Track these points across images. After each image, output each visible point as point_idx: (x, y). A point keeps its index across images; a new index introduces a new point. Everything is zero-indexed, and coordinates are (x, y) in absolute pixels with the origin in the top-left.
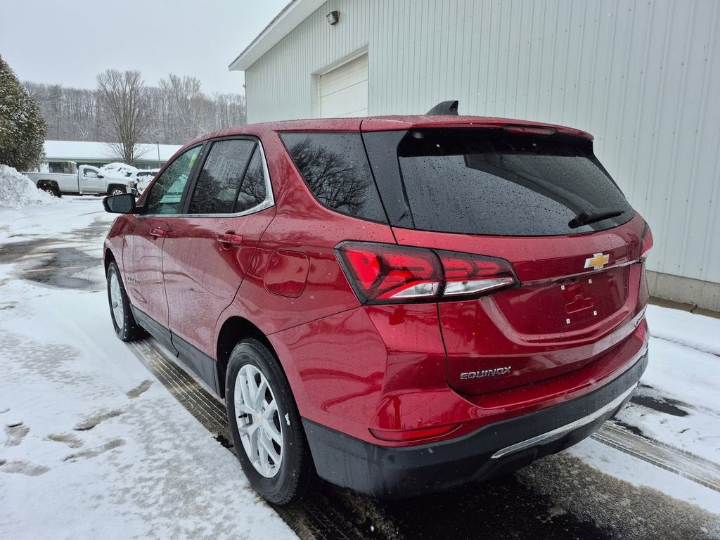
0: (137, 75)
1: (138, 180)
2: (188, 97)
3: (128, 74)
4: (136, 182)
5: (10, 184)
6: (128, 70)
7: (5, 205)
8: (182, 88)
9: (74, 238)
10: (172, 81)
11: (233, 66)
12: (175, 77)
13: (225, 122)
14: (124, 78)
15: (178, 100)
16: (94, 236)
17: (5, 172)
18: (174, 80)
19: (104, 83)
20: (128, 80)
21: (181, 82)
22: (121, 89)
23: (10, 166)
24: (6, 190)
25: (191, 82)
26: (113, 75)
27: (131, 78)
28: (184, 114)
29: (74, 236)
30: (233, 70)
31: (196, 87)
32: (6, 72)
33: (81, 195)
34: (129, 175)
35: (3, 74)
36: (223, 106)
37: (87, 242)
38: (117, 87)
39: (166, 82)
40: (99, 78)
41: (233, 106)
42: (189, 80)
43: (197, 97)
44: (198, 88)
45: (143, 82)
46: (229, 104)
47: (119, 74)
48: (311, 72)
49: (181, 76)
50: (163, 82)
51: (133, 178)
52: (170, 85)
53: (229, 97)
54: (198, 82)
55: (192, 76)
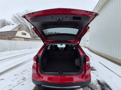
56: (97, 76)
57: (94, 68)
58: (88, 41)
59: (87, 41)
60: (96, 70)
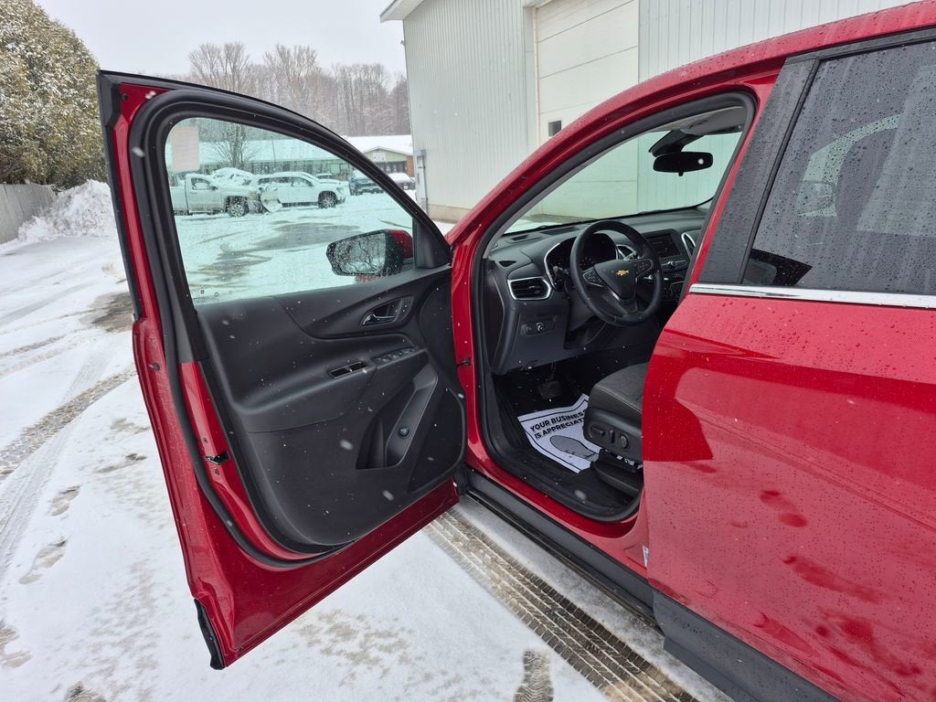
0: (239, 48)
1: (260, 189)
2: (302, 74)
3: (228, 48)
4: (259, 192)
5: (103, 205)
6: (228, 42)
7: (99, 234)
8: (293, 63)
9: (208, 280)
10: (280, 54)
11: (386, 15)
12: (283, 48)
13: (351, 103)
14: (223, 54)
15: (289, 80)
16: (233, 275)
17: (95, 191)
18: (283, 53)
19: (199, 62)
20: (228, 57)
21: (292, 54)
22: (221, 70)
23: (100, 181)
24: (98, 213)
25: (305, 54)
26: (209, 52)
27: (233, 53)
28: (297, 97)
29: (205, 277)
30: (387, 20)
31: (311, 59)
32: (84, 54)
33: (191, 214)
34: (247, 183)
35: (80, 56)
36: (346, 82)
37: (227, 286)
38: (215, 67)
39: (273, 56)
40: (192, 57)
41: (359, 81)
42: (301, 52)
43: (313, 73)
44: (313, 61)
45: (248, 57)
46: (354, 78)
47: (217, 50)
48: (523, 4)
49: (291, 45)
50: (269, 57)
51: (253, 188)
52: (278, 61)
53: (354, 68)
54: (314, 52)
55: (304, 45)
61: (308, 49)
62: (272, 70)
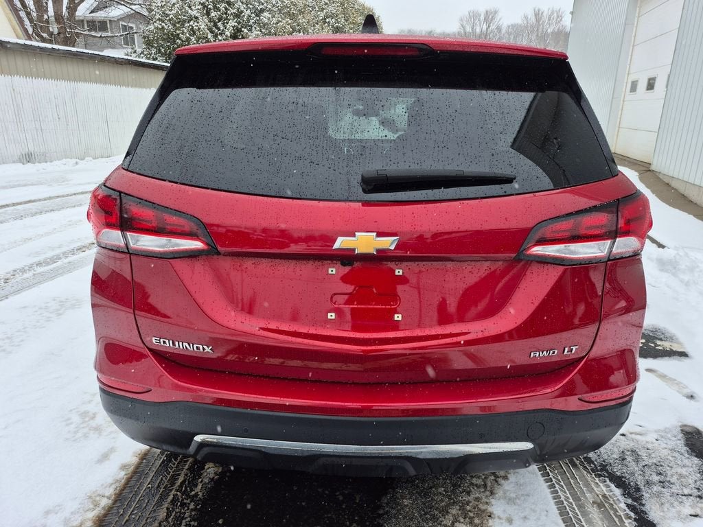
0: (495, 12)
3: (487, 12)
6: (488, 8)
8: (544, 22)
10: (536, 15)
12: (539, 10)
14: (482, 17)
18: (538, 14)
19: (465, 23)
20: (486, 19)
21: (544, 14)
22: (478, 29)
25: (555, 14)
26: (474, 16)
27: (490, 16)
38: (475, 27)
39: (529, 17)
40: (461, 20)
42: (553, 12)
43: (559, 29)
44: (561, 20)
45: (500, 19)
47: (478, 14)
49: (545, 9)
50: (526, 17)
52: (533, 20)
55: (557, 8)
56: (692, 397)
57: (671, 339)
58: (651, 85)
59: (642, 85)
60: (683, 354)
61: (560, 10)
62: (527, 27)
